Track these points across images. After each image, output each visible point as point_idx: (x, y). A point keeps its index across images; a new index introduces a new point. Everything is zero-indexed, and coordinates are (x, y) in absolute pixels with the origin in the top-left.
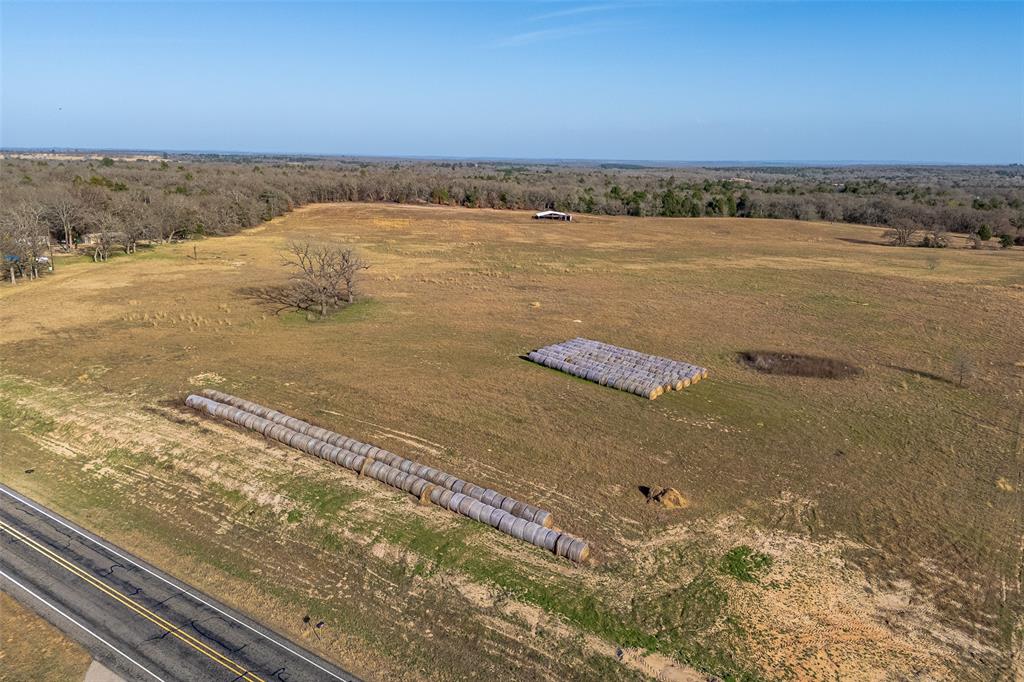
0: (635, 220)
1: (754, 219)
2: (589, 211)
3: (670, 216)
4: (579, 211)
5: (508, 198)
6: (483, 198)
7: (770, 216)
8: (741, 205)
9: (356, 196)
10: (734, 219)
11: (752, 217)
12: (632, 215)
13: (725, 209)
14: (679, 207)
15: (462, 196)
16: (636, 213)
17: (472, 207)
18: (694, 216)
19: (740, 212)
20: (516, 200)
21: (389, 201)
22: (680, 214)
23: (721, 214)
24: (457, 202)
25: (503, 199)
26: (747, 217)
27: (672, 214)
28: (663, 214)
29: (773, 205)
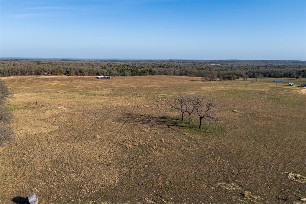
0: (125, 78)
3: (134, 76)
6: (73, 72)
7: (160, 75)
9: (20, 73)
10: (150, 76)
11: (155, 75)
15: (65, 71)
16: (124, 75)
18: (140, 75)
19: (151, 74)
20: (85, 72)
21: (35, 74)
24: (63, 74)
25: (81, 72)
26: (154, 75)
27: (134, 75)
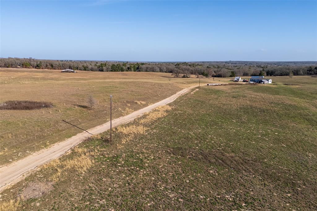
1: (141, 72)
2: (85, 70)
4: (81, 70)
5: (54, 65)
6: (44, 66)
7: (146, 71)
8: (138, 68)
12: (101, 71)
13: (132, 69)
14: (117, 68)
15: (35, 65)
16: (102, 71)
17: (39, 69)
19: (137, 70)
20: (57, 66)
21: (4, 67)
22: (117, 71)
23: (131, 71)
24: (33, 67)
25: (52, 66)
26: (139, 71)
27: (115, 71)
28: (112, 71)
29: (147, 68)
